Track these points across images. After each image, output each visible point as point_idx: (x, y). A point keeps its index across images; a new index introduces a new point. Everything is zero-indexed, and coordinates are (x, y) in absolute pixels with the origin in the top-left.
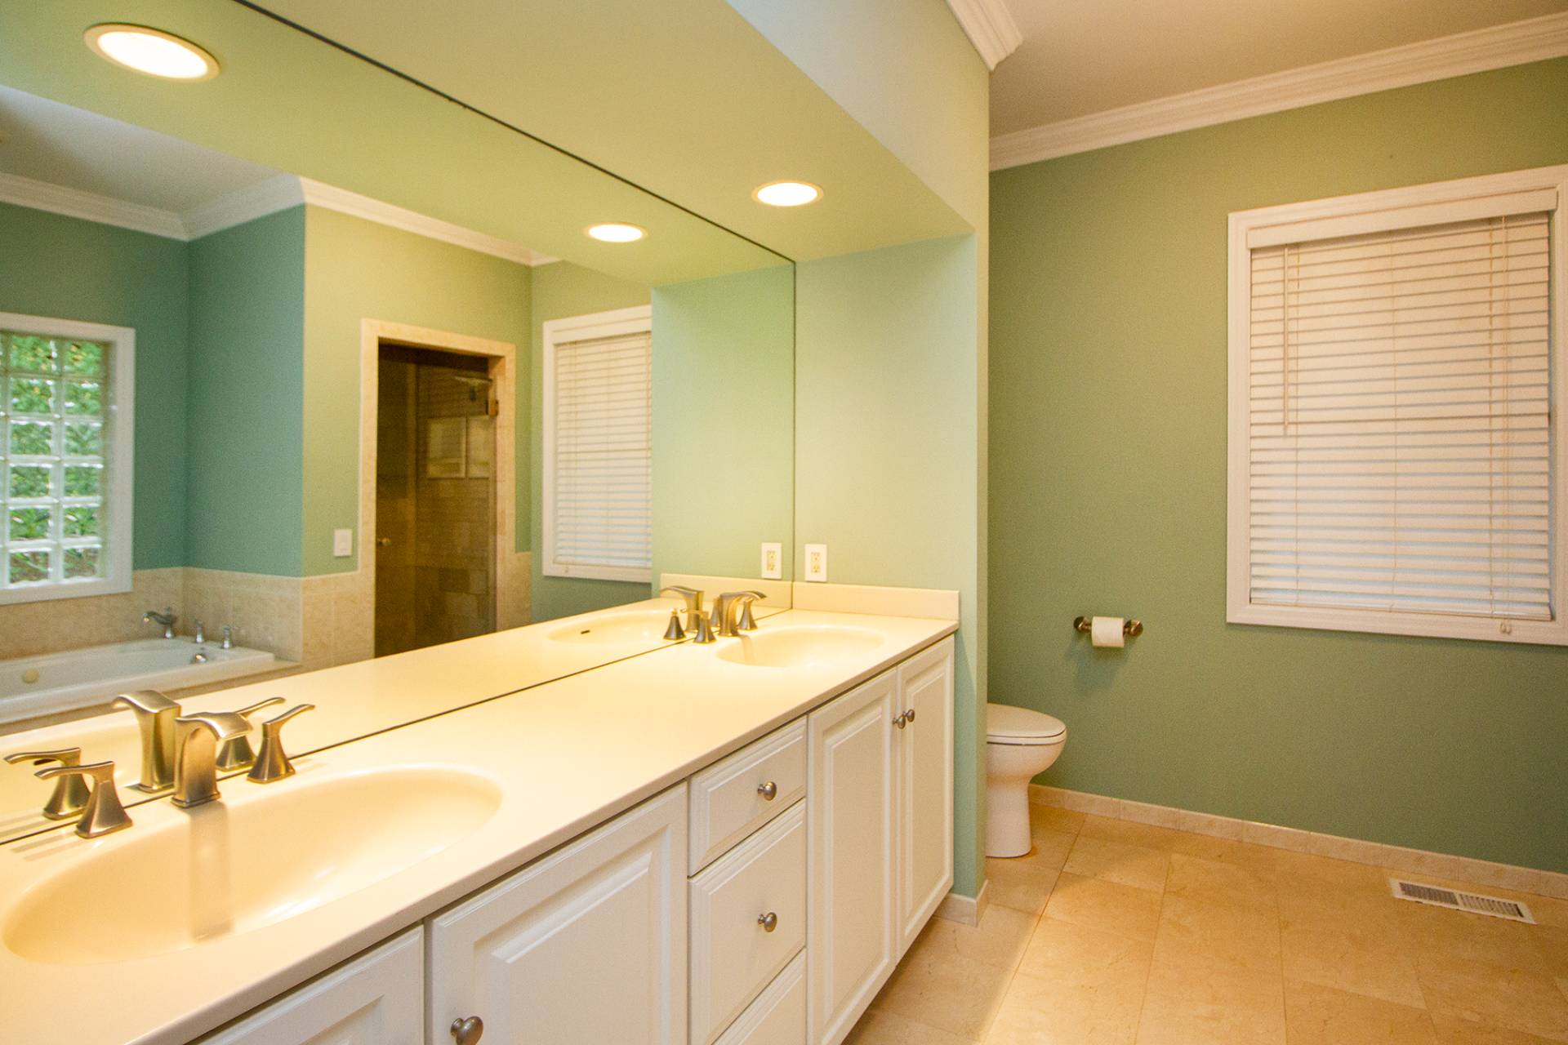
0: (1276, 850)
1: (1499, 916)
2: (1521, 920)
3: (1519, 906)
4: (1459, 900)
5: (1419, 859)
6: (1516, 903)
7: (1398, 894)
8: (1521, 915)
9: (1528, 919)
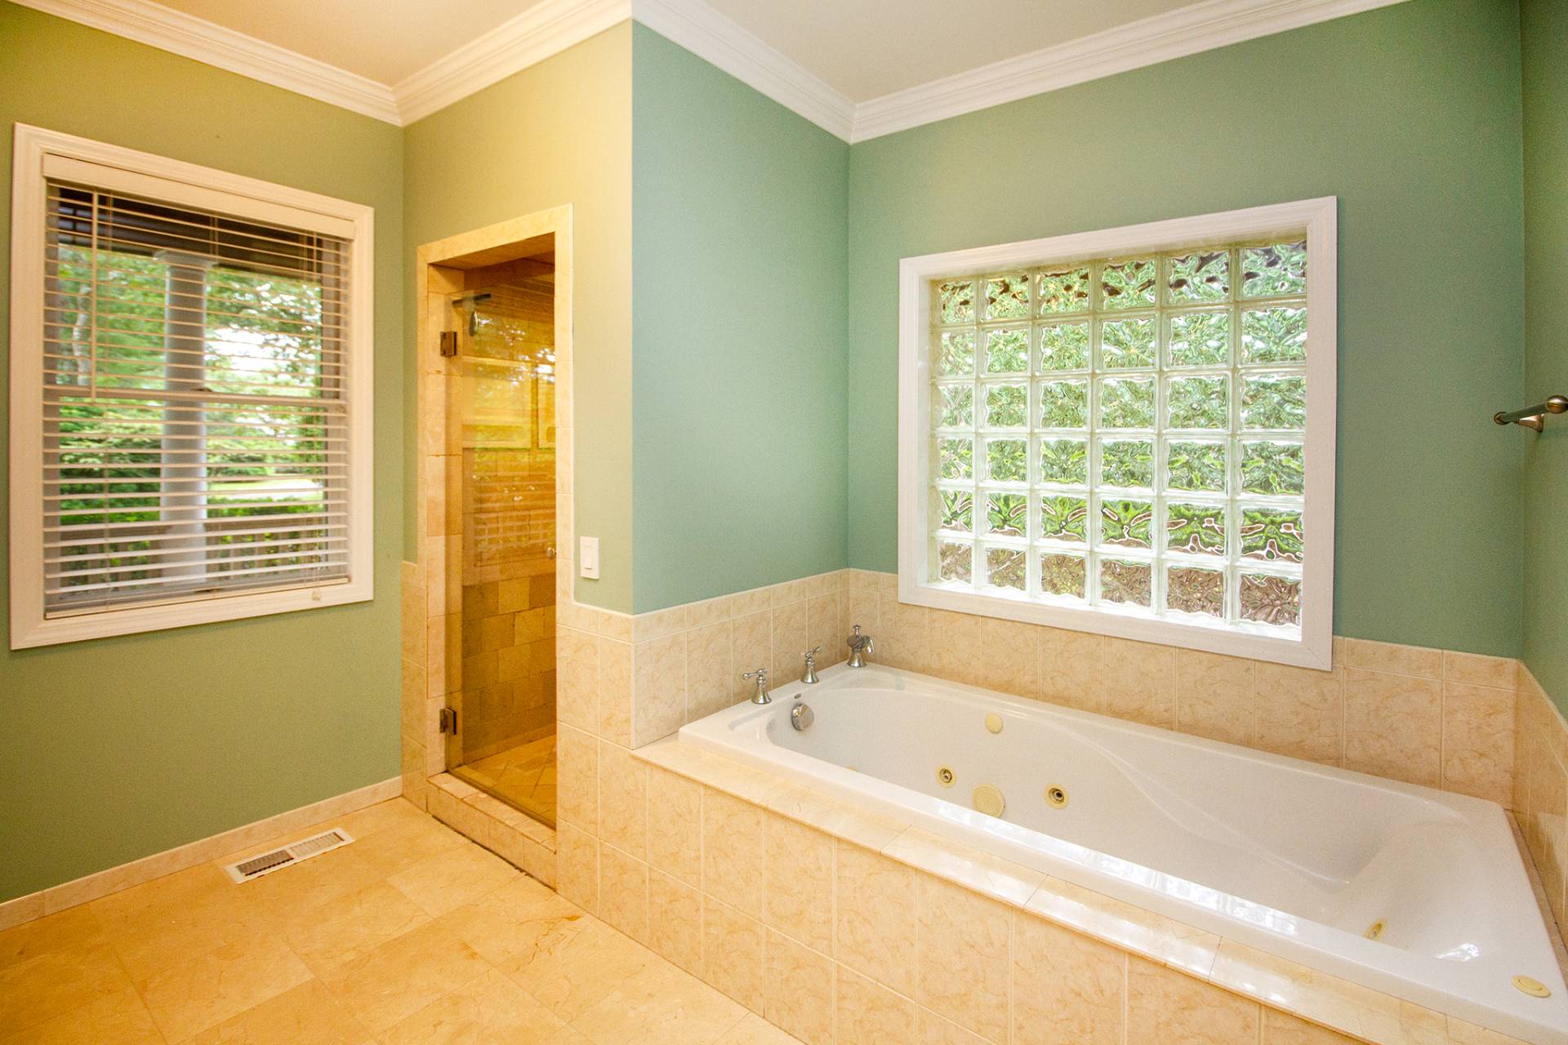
0: (91, 904)
1: (327, 850)
2: (342, 844)
3: (337, 833)
4: (292, 854)
5: (248, 833)
6: (333, 831)
7: (241, 878)
8: (342, 840)
9: (349, 840)
